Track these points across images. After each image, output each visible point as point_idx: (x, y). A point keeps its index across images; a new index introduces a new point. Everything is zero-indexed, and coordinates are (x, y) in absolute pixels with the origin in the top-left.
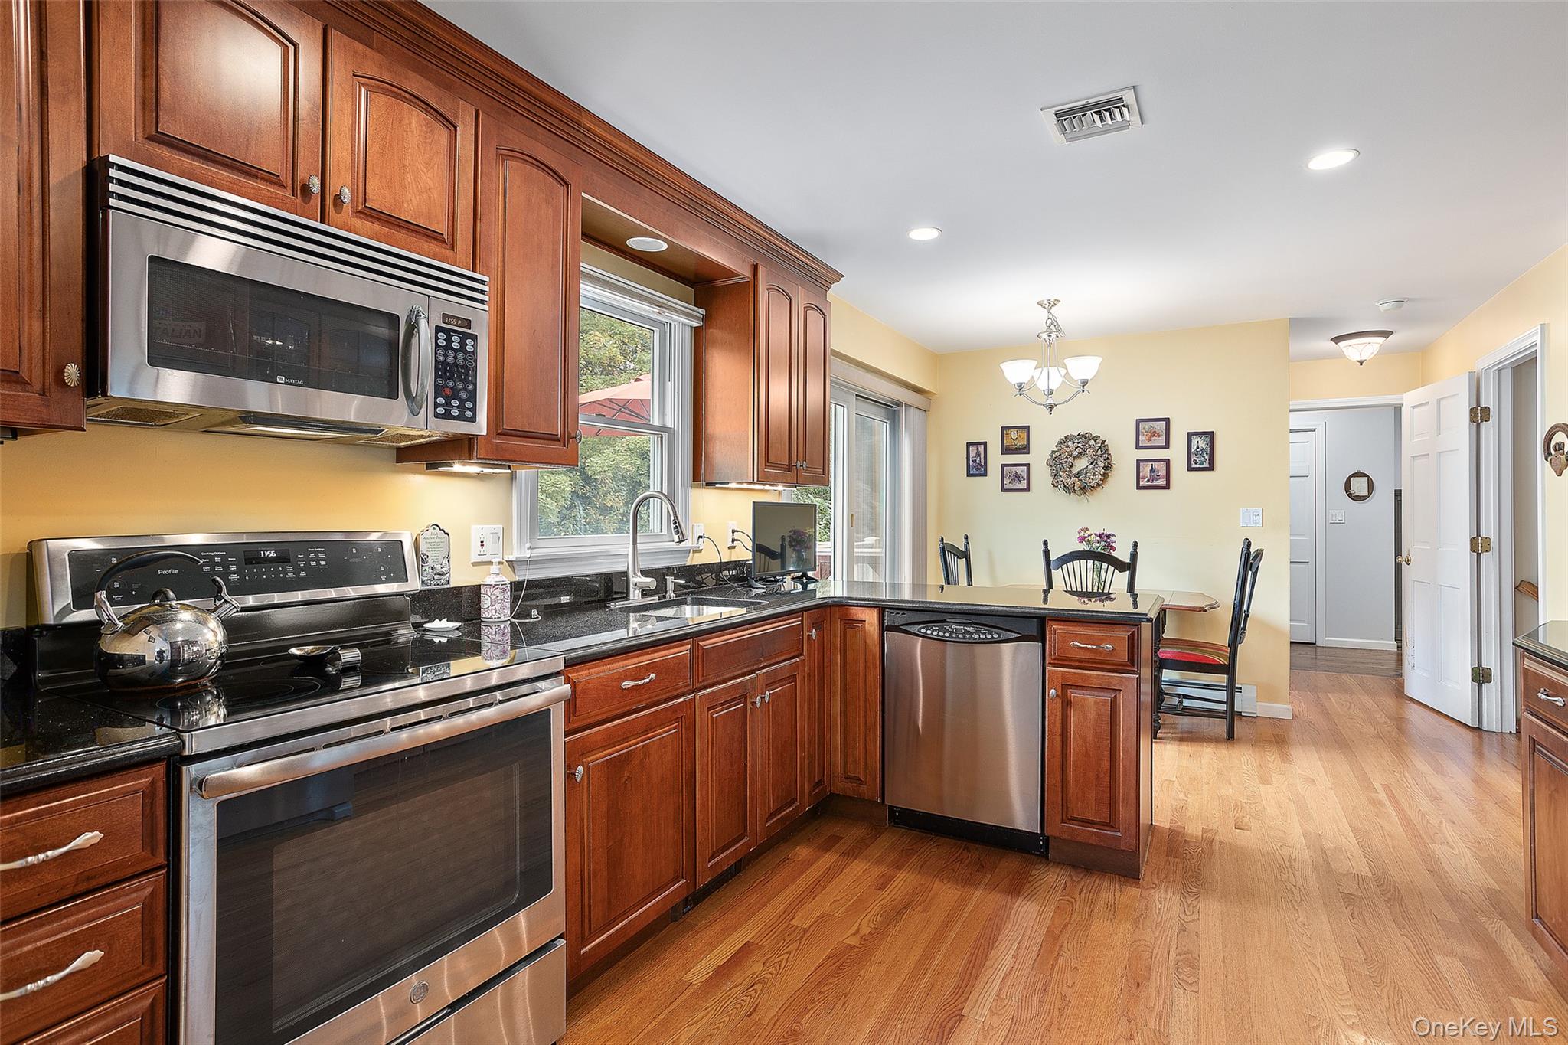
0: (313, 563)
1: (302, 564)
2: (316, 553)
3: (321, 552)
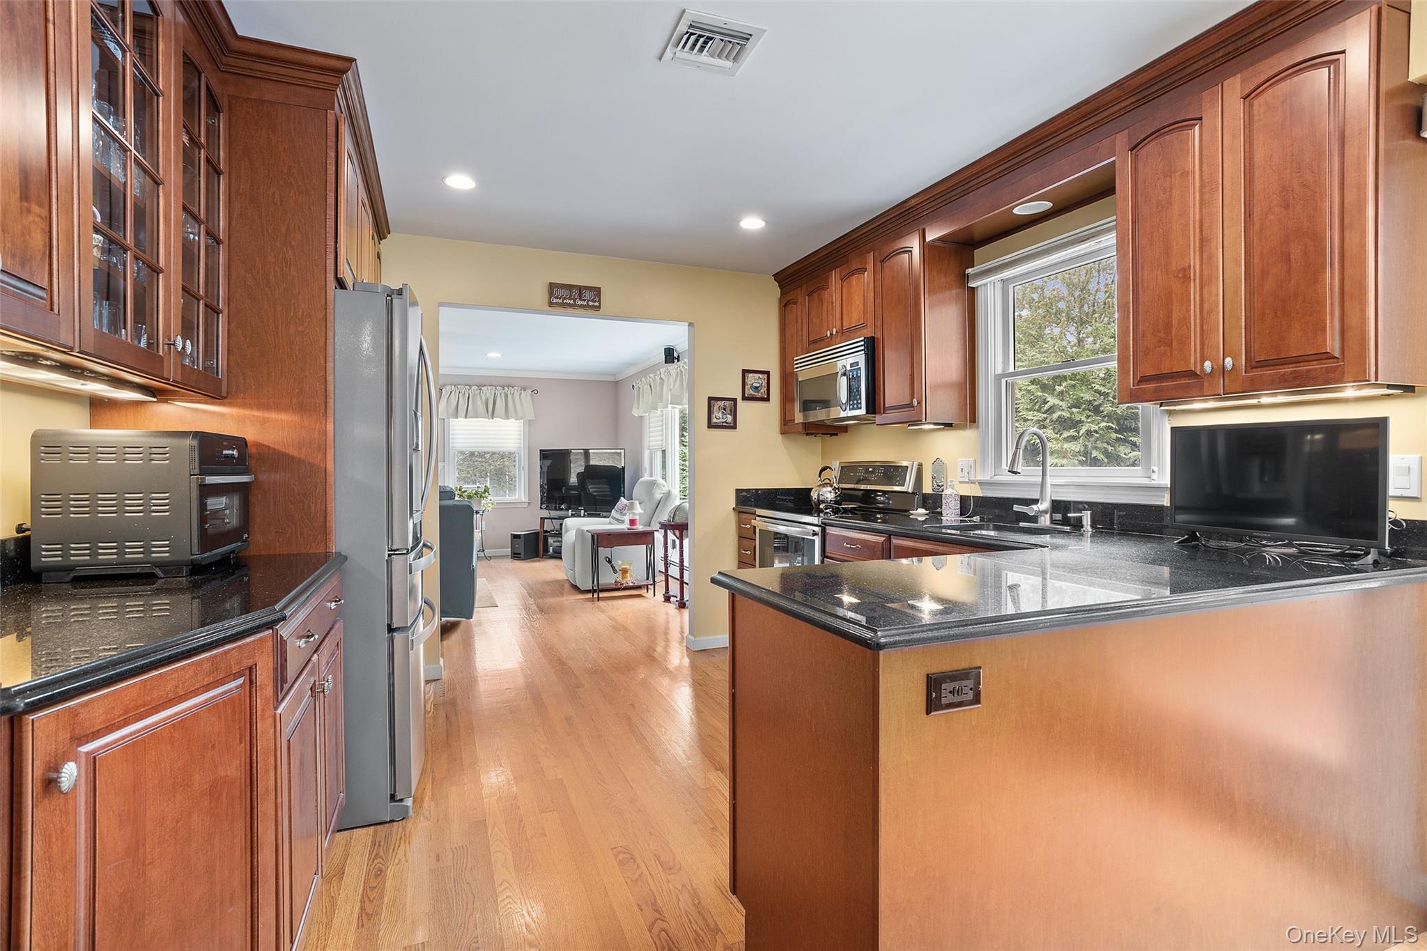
3: (883, 470)
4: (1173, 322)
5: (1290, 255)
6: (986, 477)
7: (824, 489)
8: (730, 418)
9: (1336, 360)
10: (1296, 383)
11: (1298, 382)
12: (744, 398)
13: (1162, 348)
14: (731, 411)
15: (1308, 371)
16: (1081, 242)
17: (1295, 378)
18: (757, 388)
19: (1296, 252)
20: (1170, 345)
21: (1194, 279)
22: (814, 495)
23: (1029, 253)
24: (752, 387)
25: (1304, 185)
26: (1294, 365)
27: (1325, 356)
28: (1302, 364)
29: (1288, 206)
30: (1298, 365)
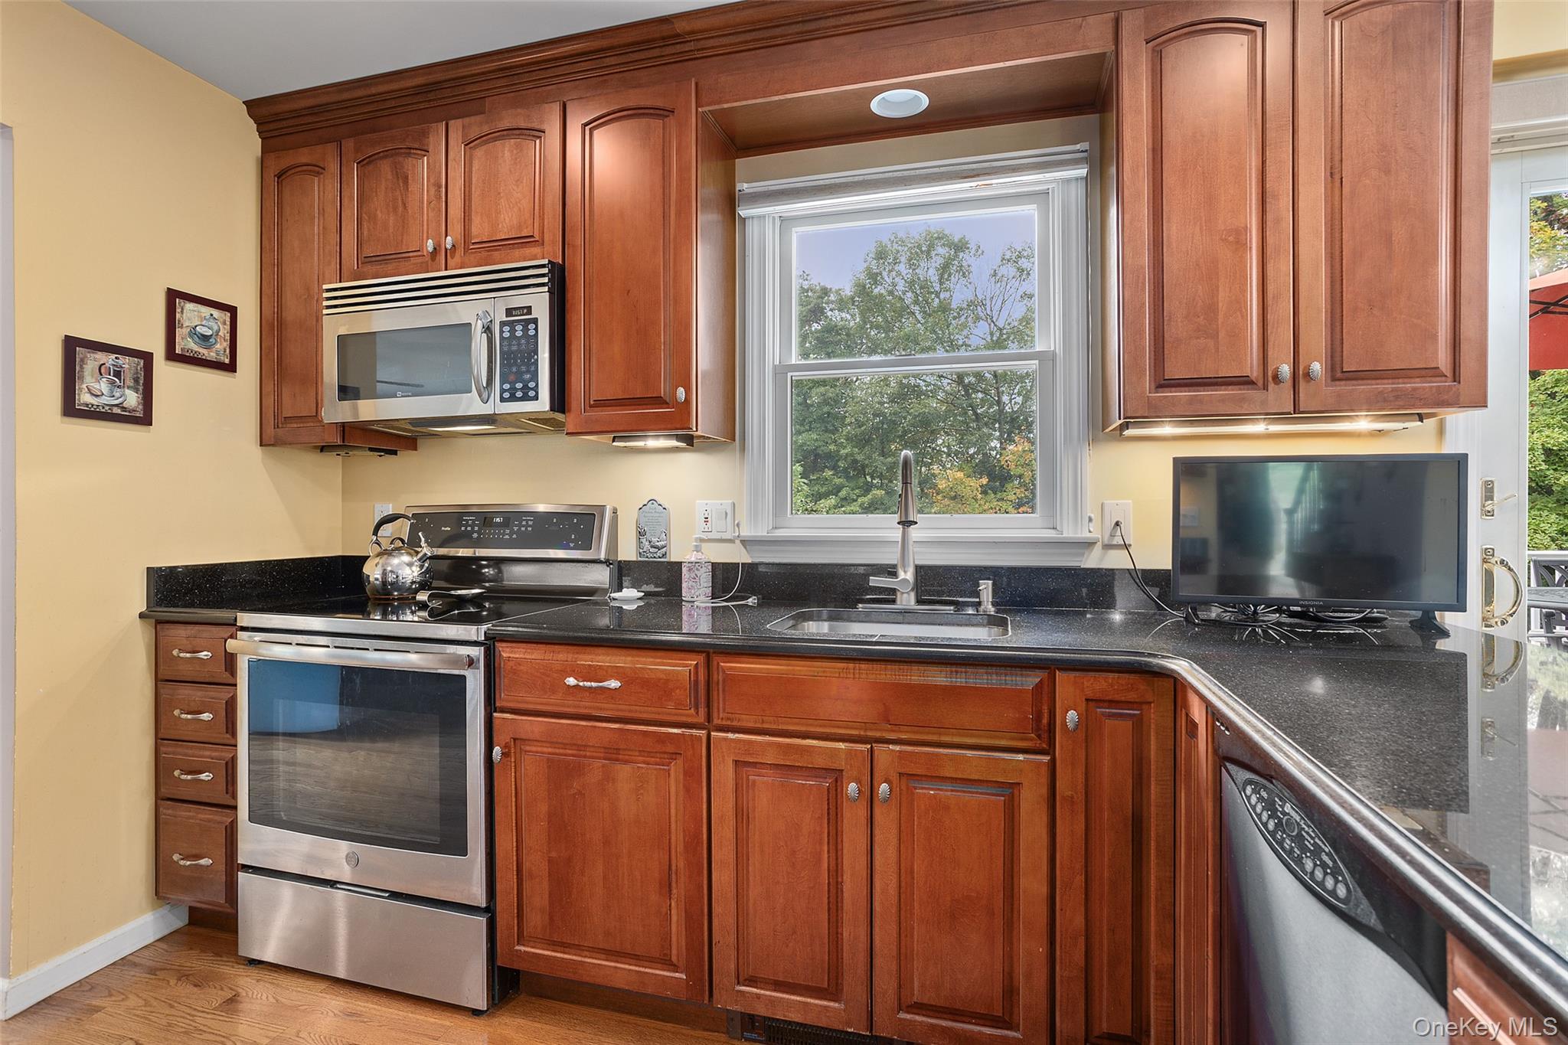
0: (523, 529)
1: (516, 529)
2: (527, 521)
3: (531, 520)
4: (1220, 305)
5: (1391, 237)
6: (761, 531)
7: (395, 561)
8: (132, 399)
9: (1444, 378)
10: (1397, 403)
11: (1401, 403)
12: (172, 355)
13: (1202, 341)
14: (136, 380)
15: (1414, 389)
16: (965, 178)
17: (1397, 397)
18: (205, 338)
19: (1399, 231)
20: (1215, 336)
21: (1250, 248)
22: (373, 571)
23: (866, 177)
24: (193, 332)
25: (1411, 148)
26: (1390, 381)
27: (1431, 372)
28: (1400, 380)
29: (1389, 171)
30: (1397, 381)
